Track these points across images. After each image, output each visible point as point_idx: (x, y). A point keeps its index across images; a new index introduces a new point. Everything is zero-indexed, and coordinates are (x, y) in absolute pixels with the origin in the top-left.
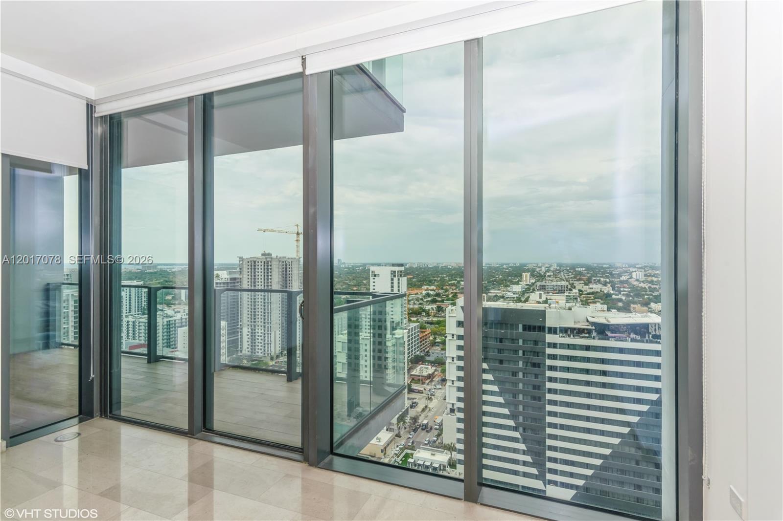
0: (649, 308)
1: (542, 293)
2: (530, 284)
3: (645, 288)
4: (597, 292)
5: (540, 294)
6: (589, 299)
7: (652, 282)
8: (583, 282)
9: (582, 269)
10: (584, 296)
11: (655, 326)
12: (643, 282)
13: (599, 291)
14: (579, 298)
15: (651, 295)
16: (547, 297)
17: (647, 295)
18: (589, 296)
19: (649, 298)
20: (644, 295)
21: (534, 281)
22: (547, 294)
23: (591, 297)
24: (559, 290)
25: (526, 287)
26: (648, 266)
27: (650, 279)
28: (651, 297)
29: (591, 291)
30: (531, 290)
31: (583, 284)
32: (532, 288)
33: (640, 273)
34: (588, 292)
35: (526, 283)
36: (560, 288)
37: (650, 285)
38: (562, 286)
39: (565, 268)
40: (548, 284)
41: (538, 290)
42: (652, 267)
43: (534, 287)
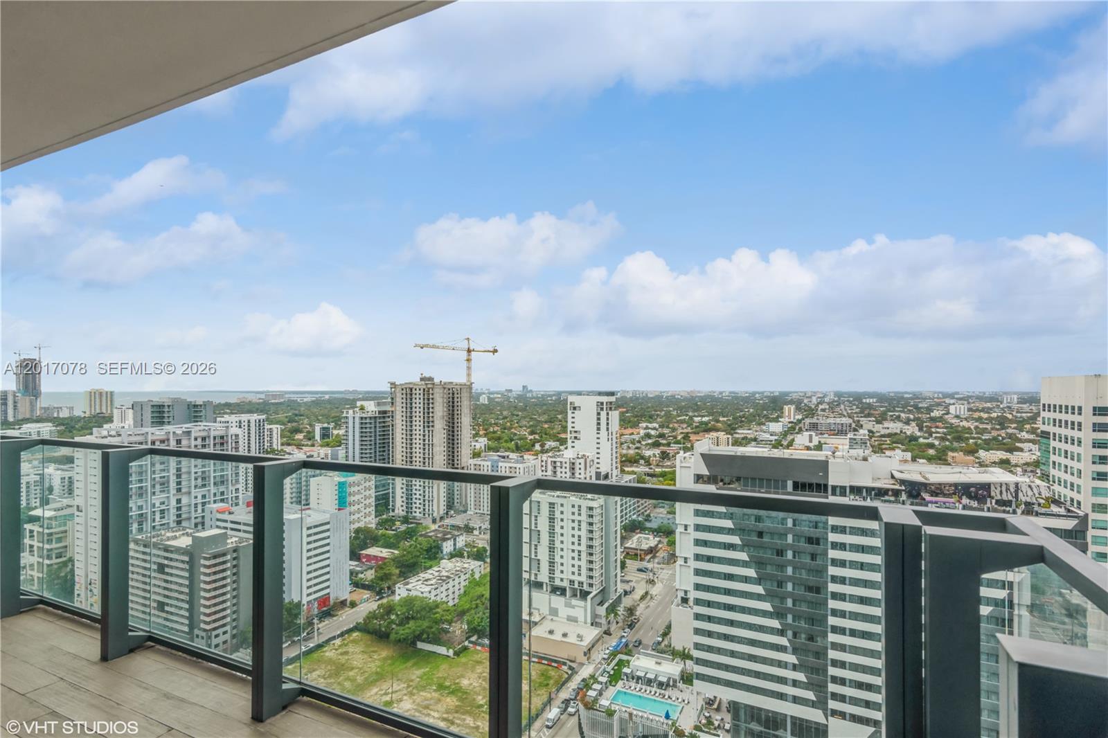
0: (977, 458)
1: (814, 434)
2: (795, 421)
3: (969, 428)
4: (896, 434)
5: (811, 436)
6: (883, 444)
7: (980, 419)
8: (874, 419)
9: (871, 401)
10: (876, 439)
12: (966, 419)
13: (899, 432)
14: (868, 442)
15: (979, 438)
16: (820, 440)
17: (974, 438)
18: (883, 439)
19: (976, 444)
20: (968, 439)
21: (800, 417)
22: (820, 436)
23: (886, 441)
24: (838, 431)
25: (790, 425)
26: (973, 396)
27: (976, 415)
28: (980, 441)
29: (887, 432)
30: (797, 431)
31: (874, 421)
32: (797, 428)
33: (962, 407)
34: (883, 433)
35: (789, 420)
36: (840, 427)
37: (977, 424)
38: (842, 424)
39: (846, 399)
40: (822, 422)
41: (807, 430)
42: (980, 398)
43: (800, 425)
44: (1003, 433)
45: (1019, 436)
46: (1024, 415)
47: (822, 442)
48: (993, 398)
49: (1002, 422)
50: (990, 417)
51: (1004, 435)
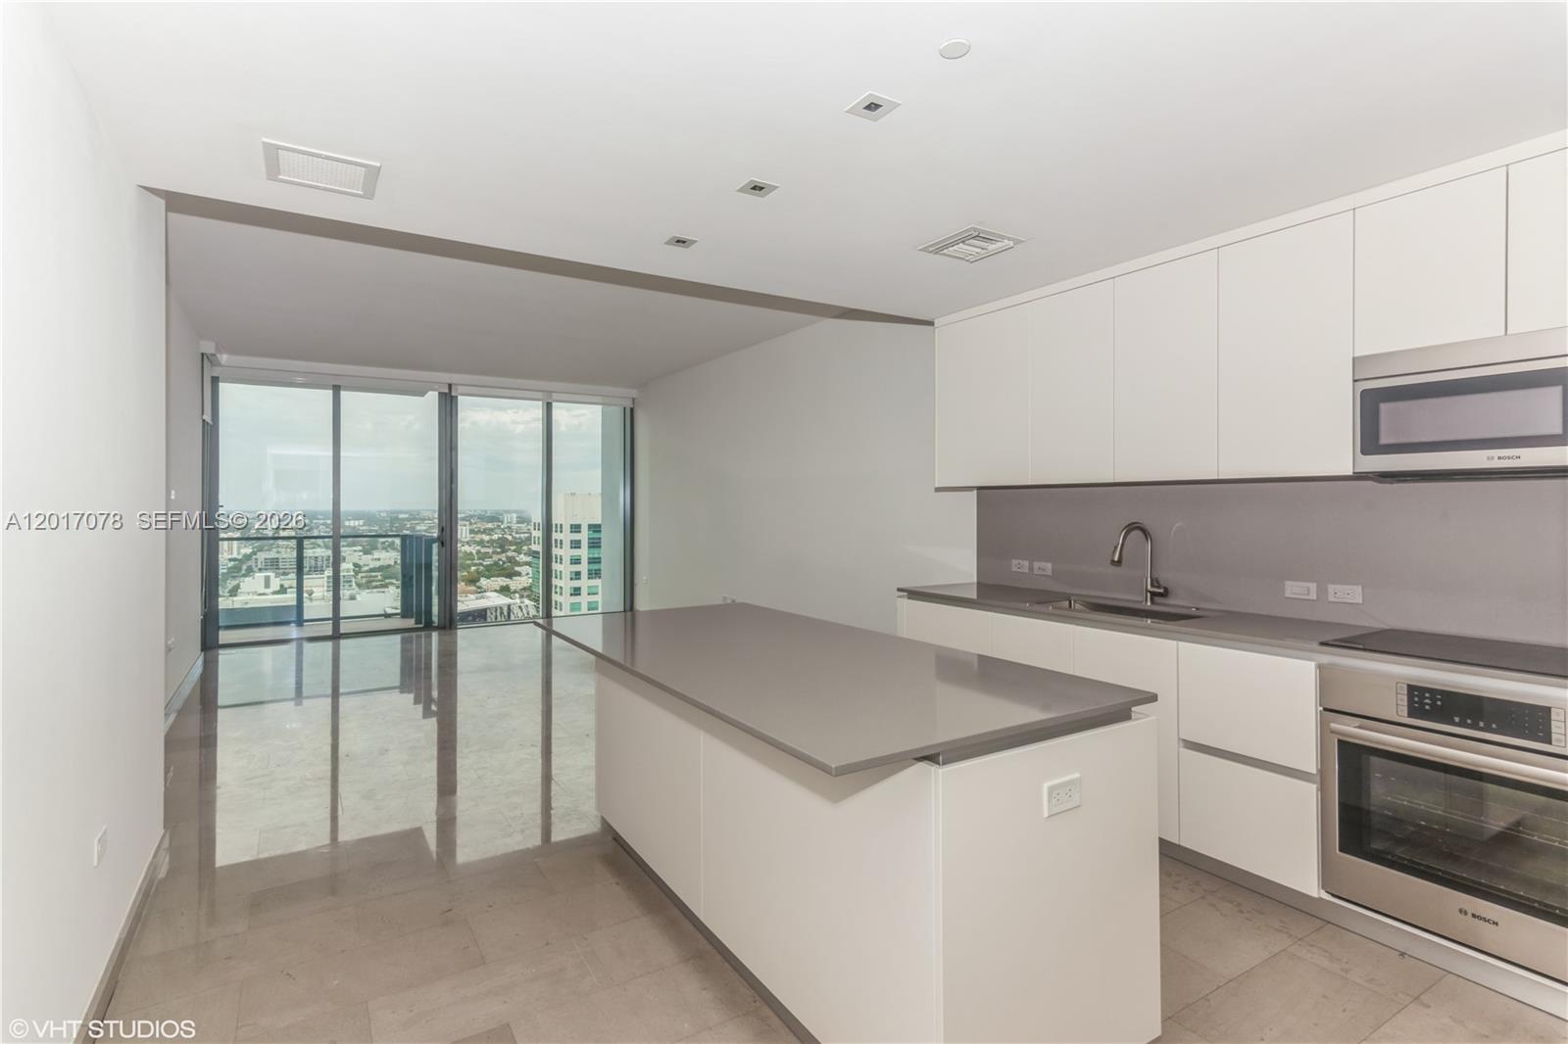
0: (479, 588)
1: (272, 574)
2: (240, 557)
3: (471, 553)
4: (389, 566)
5: (267, 579)
6: (374, 581)
7: (481, 543)
8: (360, 548)
9: (357, 523)
10: (364, 575)
11: (496, 611)
12: (468, 543)
13: (393, 564)
14: (353, 580)
15: (481, 564)
16: (282, 582)
17: (475, 565)
18: (373, 574)
19: (477, 571)
20: (469, 566)
21: (248, 551)
22: (283, 577)
23: (377, 576)
24: (310, 567)
25: (231, 564)
26: (475, 516)
27: (478, 538)
28: (482, 568)
29: (377, 564)
30: (243, 572)
31: (360, 551)
32: (244, 567)
33: (464, 528)
34: (372, 566)
35: (230, 557)
36: (313, 563)
37: (479, 548)
38: (316, 557)
39: (321, 522)
40: (285, 556)
41: (260, 569)
42: (482, 518)
43: (249, 563)
44: (503, 557)
45: (518, 559)
46: (522, 535)
47: (286, 586)
48: (495, 518)
49: (502, 544)
50: (491, 540)
51: (504, 559)
